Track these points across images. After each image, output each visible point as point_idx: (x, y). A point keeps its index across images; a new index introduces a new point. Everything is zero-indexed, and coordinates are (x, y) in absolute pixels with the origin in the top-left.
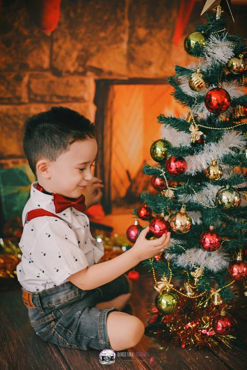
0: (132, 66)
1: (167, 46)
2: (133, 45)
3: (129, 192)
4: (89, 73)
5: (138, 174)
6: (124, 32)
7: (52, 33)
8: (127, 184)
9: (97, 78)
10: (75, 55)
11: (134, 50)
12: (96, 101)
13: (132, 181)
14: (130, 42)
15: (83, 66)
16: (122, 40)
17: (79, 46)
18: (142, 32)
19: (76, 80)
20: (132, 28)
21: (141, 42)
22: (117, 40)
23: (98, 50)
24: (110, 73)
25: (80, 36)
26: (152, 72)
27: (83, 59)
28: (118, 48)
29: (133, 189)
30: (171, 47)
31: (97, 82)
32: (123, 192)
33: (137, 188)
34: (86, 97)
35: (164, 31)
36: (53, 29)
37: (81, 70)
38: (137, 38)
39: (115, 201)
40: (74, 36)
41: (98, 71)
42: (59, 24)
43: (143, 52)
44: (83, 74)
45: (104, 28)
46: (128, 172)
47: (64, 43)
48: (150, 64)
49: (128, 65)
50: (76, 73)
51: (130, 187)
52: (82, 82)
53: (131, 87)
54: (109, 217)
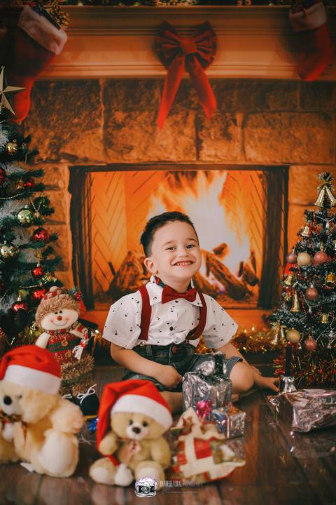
0: (110, 151)
1: (150, 129)
2: (110, 130)
3: (113, 284)
4: (62, 161)
5: (123, 265)
6: (99, 117)
7: (23, 122)
8: (110, 277)
9: (71, 165)
10: (47, 142)
11: (111, 134)
12: (70, 189)
13: (117, 275)
14: (106, 127)
15: (56, 153)
16: (97, 125)
17: (52, 134)
18: (120, 116)
19: (48, 168)
20: (109, 113)
21: (119, 127)
22: (92, 126)
23: (72, 137)
24: (86, 160)
25: (52, 123)
26: (134, 157)
27: (56, 146)
28: (93, 133)
29: (118, 284)
30: (154, 130)
31: (70, 169)
32: (106, 287)
33: (122, 282)
34: (61, 184)
35: (146, 113)
36: (23, 118)
37: (54, 157)
38: (115, 122)
39: (97, 295)
40: (46, 124)
41: (72, 158)
42: (30, 113)
43: (121, 136)
44: (57, 161)
45: (77, 115)
46: (110, 264)
47: (35, 131)
48: (131, 148)
49: (105, 150)
50: (49, 160)
51: (115, 281)
52: (56, 170)
53: (110, 174)
54: (92, 312)
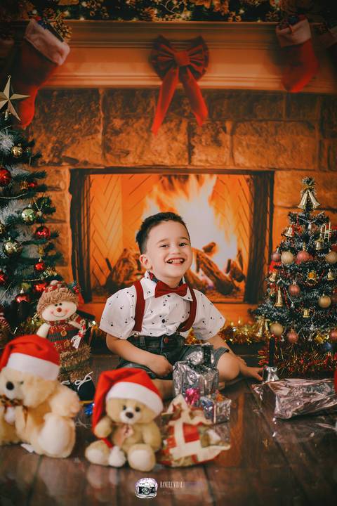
0: (108, 156)
1: (146, 136)
2: (108, 136)
3: (109, 279)
4: (64, 164)
5: (119, 261)
6: (99, 123)
7: (28, 127)
8: (107, 272)
9: (72, 167)
10: (50, 146)
11: (109, 140)
12: (71, 190)
13: (113, 270)
14: (104, 133)
15: (58, 157)
16: (97, 131)
17: (54, 138)
18: (117, 123)
19: (50, 170)
20: (108, 120)
21: (117, 133)
22: (91, 132)
23: (72, 142)
24: (86, 163)
25: (55, 129)
26: (130, 161)
27: (58, 150)
28: (93, 138)
29: (114, 279)
30: (149, 136)
31: (71, 171)
32: (103, 281)
33: (118, 277)
34: (62, 186)
35: (142, 120)
36: (28, 124)
37: (56, 160)
38: (113, 128)
39: (95, 289)
40: (48, 129)
41: (73, 161)
42: (34, 119)
43: (120, 141)
44: (59, 164)
45: (78, 121)
46: (107, 260)
47: (39, 136)
48: (128, 153)
49: (104, 154)
50: (51, 163)
51: (111, 276)
52: (57, 172)
53: (108, 176)
54: (89, 305)
